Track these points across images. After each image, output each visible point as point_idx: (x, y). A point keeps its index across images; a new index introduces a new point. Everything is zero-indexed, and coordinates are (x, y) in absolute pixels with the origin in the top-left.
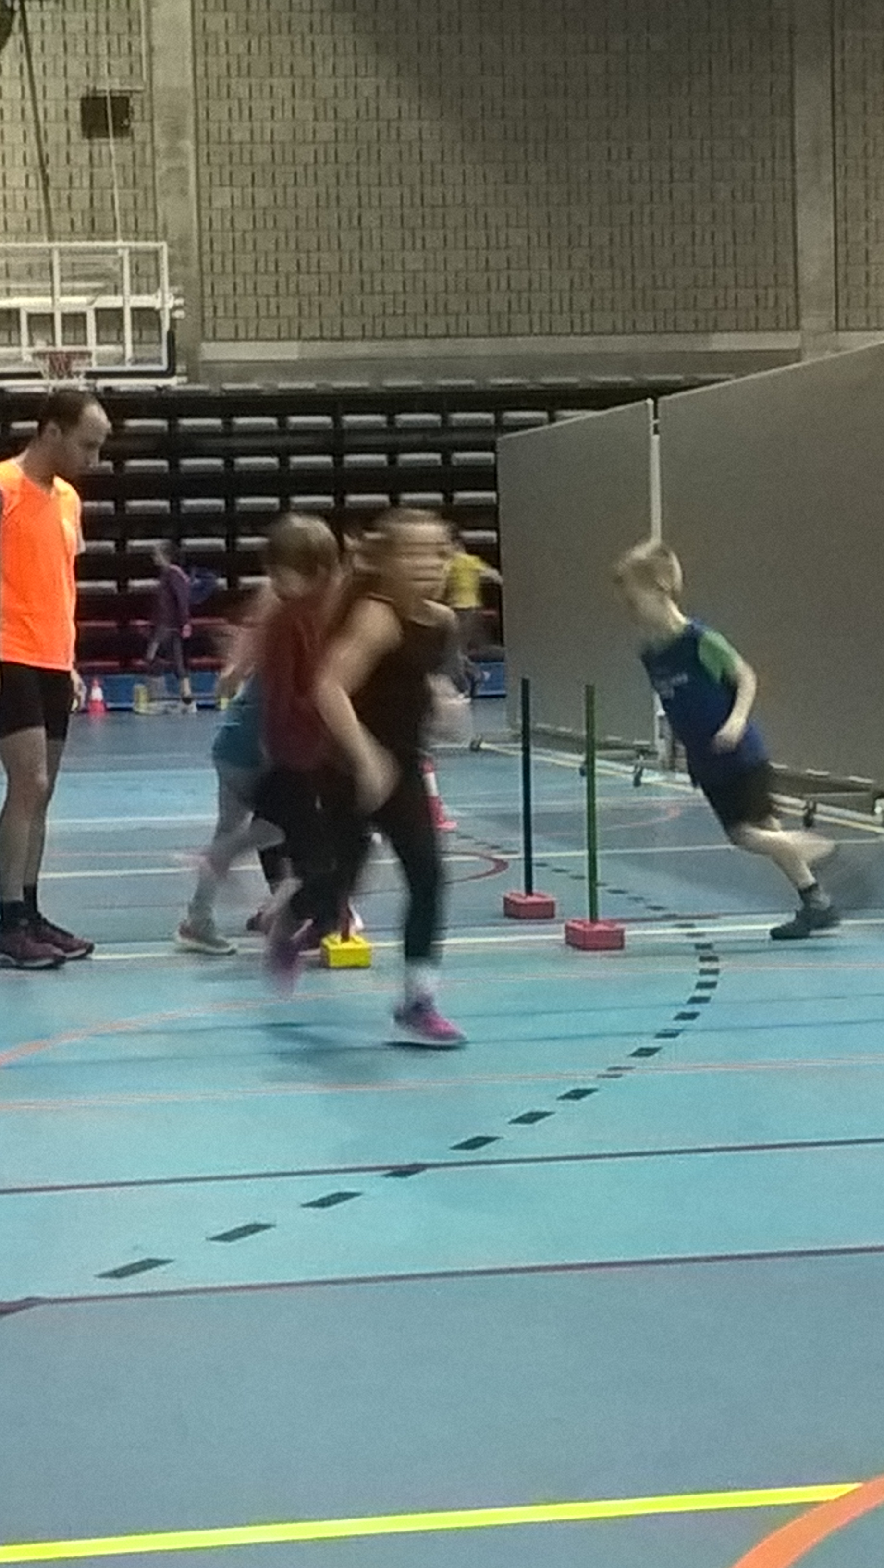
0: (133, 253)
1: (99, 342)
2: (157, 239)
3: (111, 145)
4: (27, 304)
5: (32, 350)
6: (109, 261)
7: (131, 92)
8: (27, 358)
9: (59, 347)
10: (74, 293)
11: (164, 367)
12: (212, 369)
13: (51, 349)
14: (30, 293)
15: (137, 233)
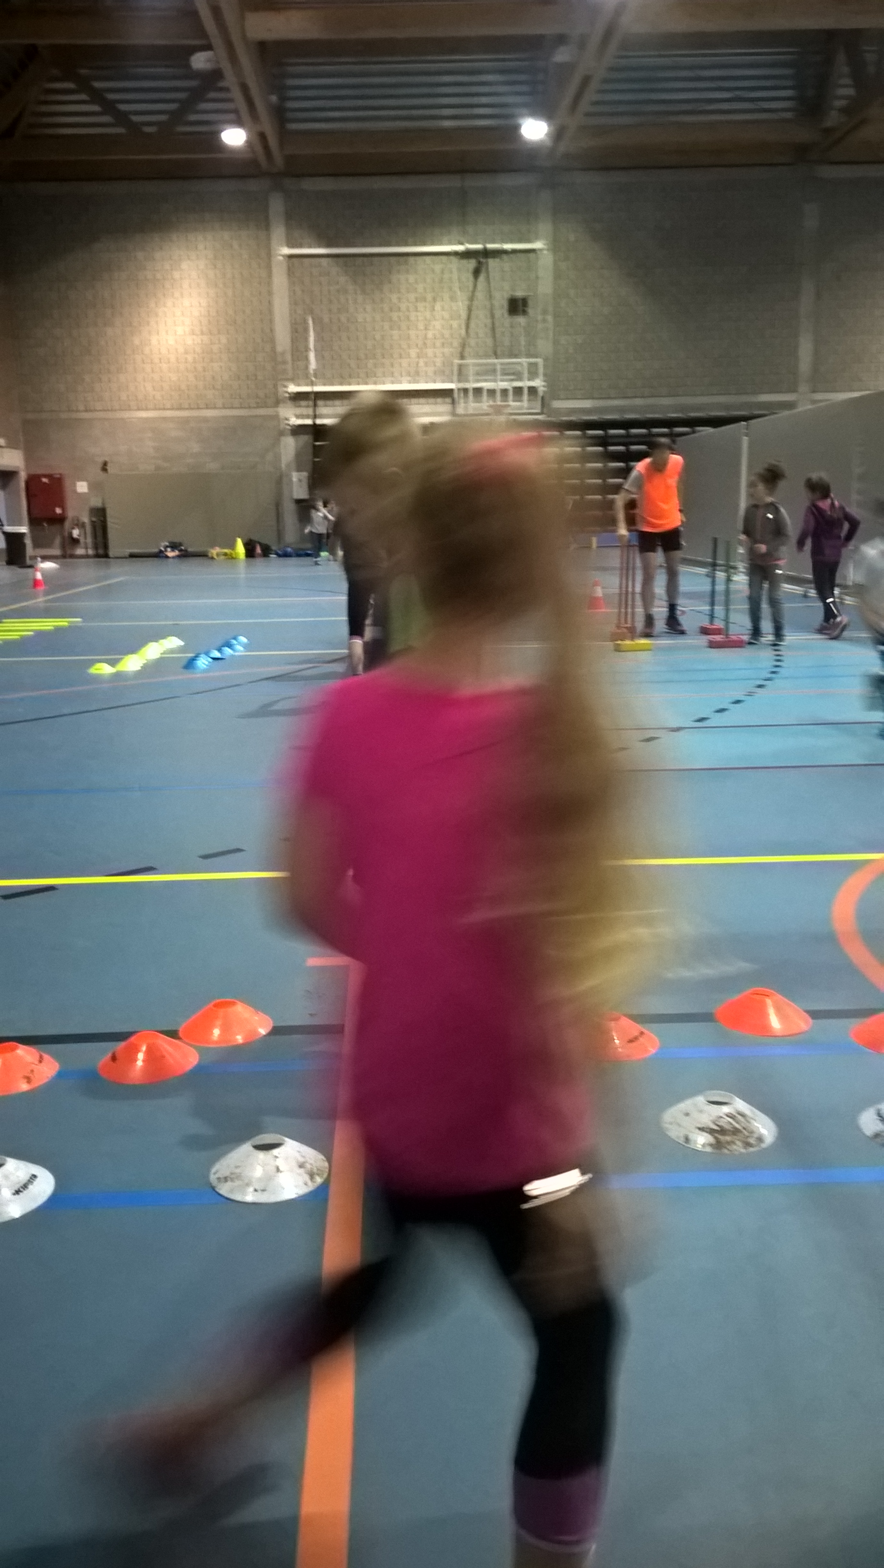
0: (531, 365)
1: (514, 401)
2: (537, 357)
3: (521, 320)
4: (486, 385)
5: (488, 404)
6: (519, 368)
7: (529, 296)
8: (485, 408)
9: (499, 403)
10: (502, 381)
11: (538, 411)
12: (558, 411)
13: (495, 404)
14: (486, 381)
15: (529, 356)
